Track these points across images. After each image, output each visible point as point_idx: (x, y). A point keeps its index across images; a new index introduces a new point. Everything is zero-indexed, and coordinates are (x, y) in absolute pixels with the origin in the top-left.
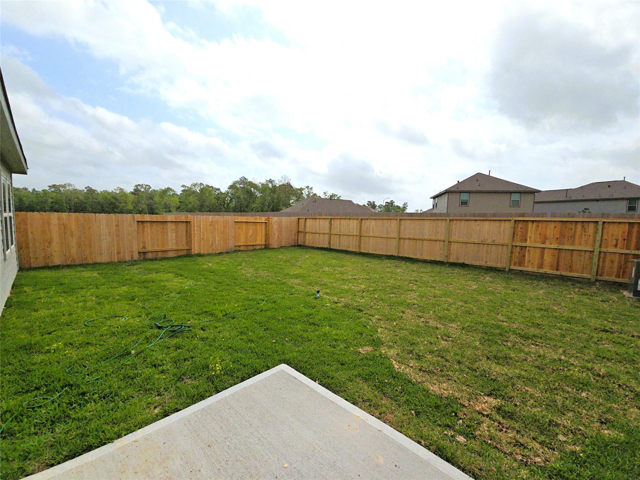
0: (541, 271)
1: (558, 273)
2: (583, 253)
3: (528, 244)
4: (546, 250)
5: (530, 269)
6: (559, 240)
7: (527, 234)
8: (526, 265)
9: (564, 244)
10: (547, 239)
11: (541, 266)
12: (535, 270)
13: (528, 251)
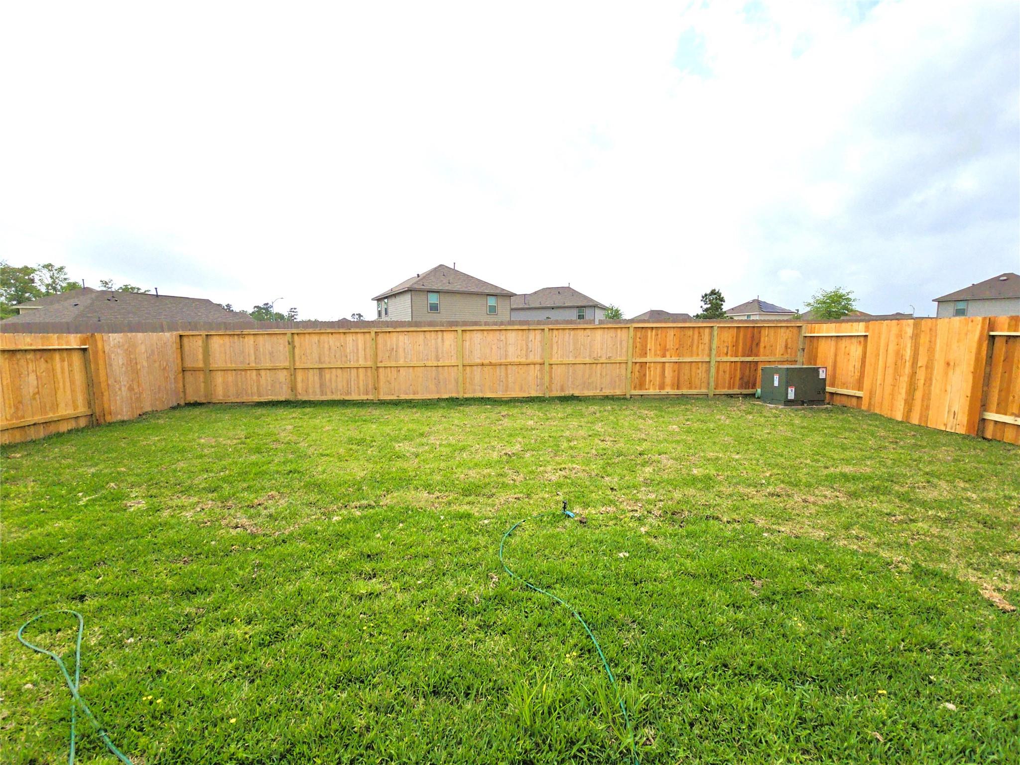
0: (663, 392)
1: (679, 392)
2: (700, 364)
3: (648, 359)
4: (667, 365)
5: (651, 391)
6: (679, 351)
7: (646, 347)
8: (647, 387)
9: (683, 356)
10: (668, 350)
11: (662, 387)
12: (657, 391)
13: (649, 368)
